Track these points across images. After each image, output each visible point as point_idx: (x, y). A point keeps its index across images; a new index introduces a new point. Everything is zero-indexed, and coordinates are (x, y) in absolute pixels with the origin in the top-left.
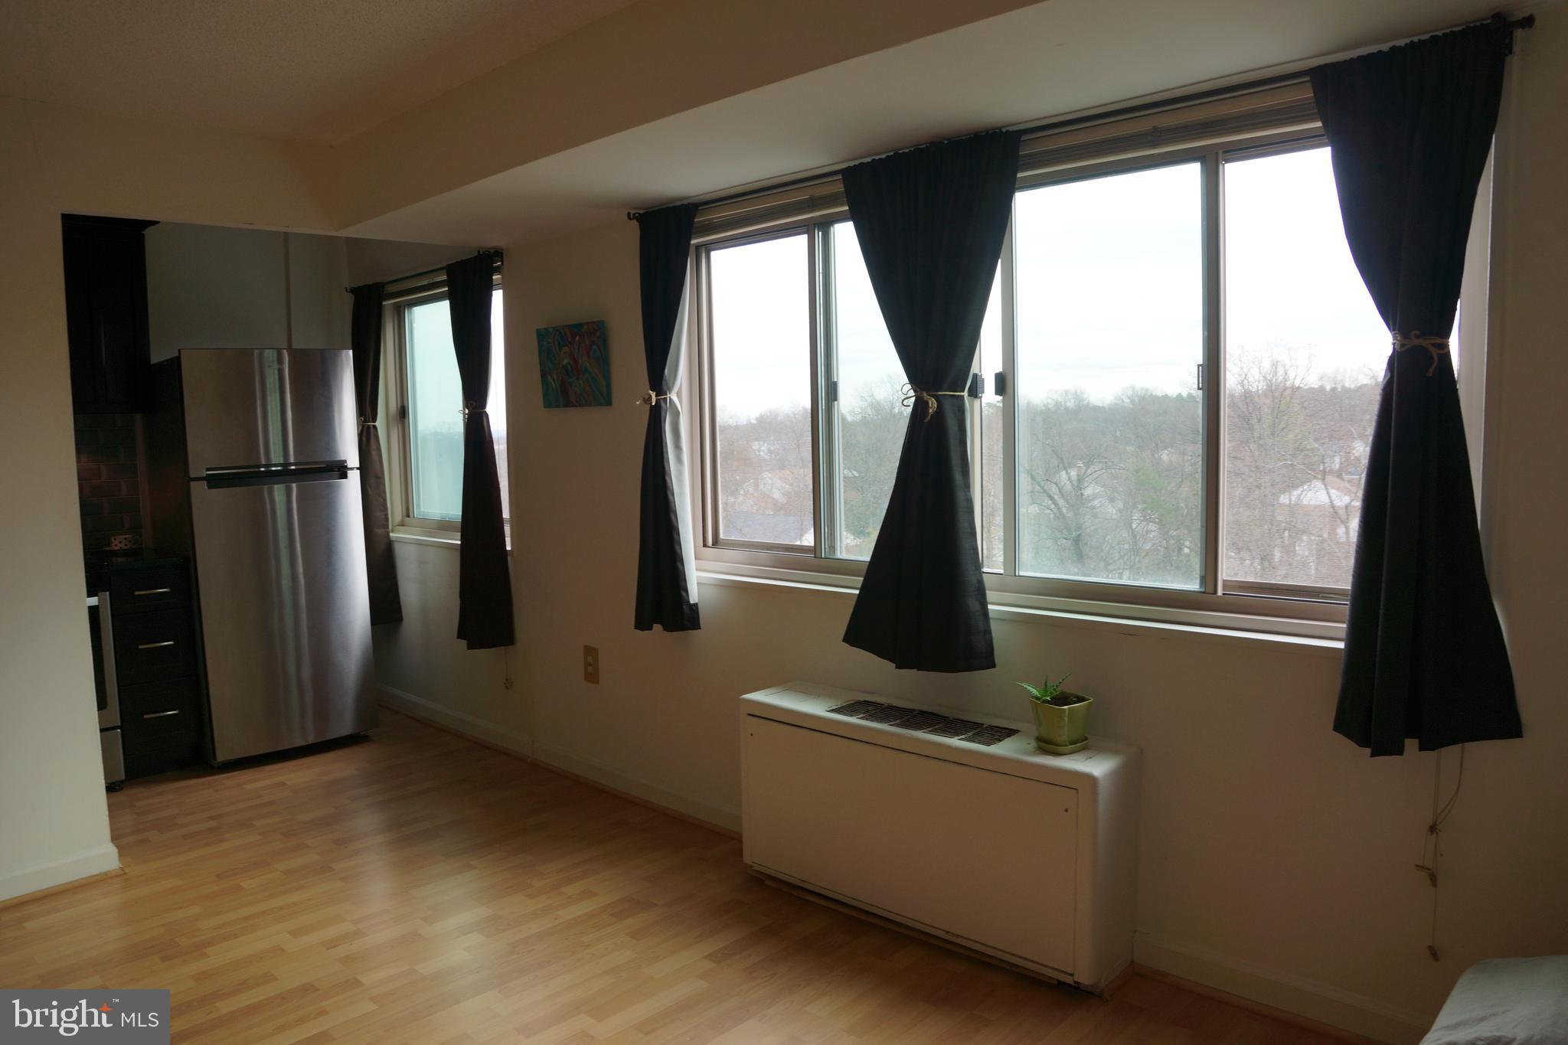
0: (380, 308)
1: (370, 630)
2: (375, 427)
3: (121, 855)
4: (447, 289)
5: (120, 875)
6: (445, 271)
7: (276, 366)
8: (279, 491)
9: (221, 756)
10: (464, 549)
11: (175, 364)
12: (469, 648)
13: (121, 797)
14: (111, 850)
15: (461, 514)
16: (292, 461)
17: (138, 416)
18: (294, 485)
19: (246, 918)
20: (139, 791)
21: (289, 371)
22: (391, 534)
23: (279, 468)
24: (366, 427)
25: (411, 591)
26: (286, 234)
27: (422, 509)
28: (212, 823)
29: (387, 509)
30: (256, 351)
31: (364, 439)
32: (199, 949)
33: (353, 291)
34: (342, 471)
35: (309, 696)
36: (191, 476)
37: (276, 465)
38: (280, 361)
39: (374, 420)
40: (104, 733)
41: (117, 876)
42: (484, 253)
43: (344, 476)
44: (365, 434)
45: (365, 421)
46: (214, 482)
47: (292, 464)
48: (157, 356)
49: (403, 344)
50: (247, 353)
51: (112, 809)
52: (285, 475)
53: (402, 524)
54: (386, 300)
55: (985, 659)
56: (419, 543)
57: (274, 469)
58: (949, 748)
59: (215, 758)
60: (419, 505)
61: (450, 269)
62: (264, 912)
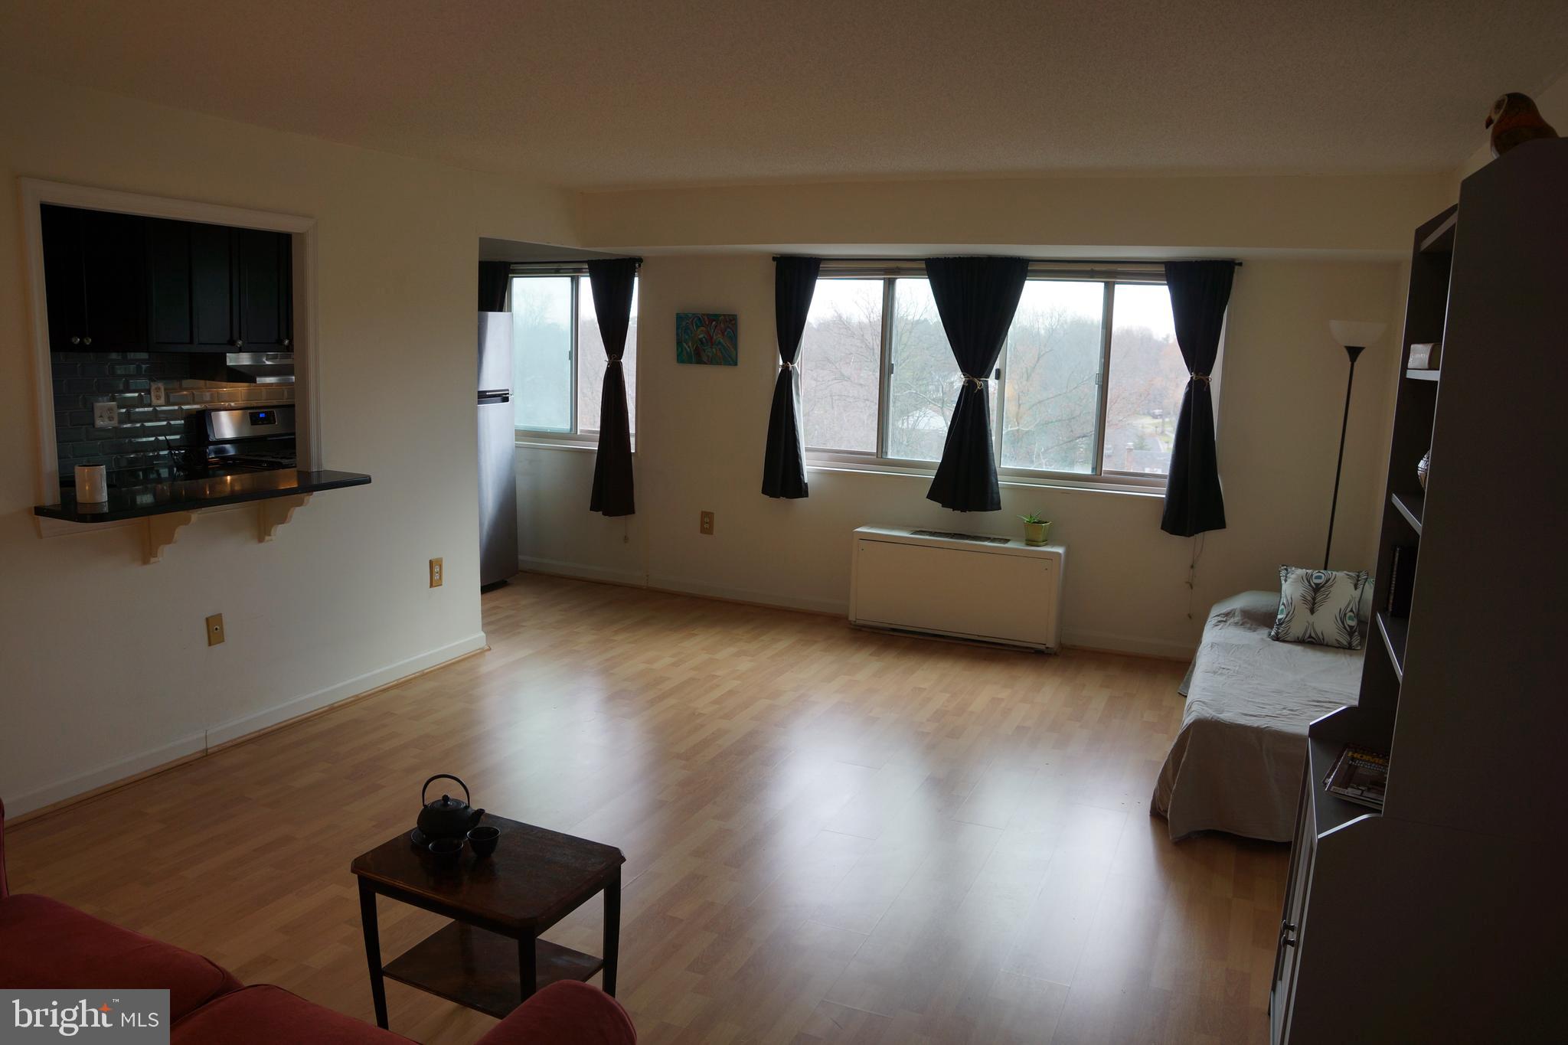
0: (506, 280)
6: (587, 263)
14: (482, 635)
25: (521, 481)
34: (504, 397)
42: (628, 258)
43: (506, 400)
55: (997, 506)
58: (986, 546)
61: (593, 263)
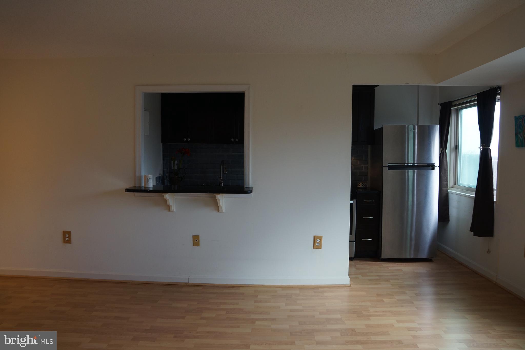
0: (450, 111)
1: (437, 223)
2: (446, 152)
3: (350, 280)
4: (477, 102)
5: (350, 286)
6: (476, 96)
7: (413, 131)
8: (411, 172)
9: (383, 256)
10: (476, 198)
11: (381, 129)
12: (474, 235)
13: (353, 262)
14: (348, 278)
15: (476, 185)
16: (416, 162)
17: (369, 146)
18: (416, 171)
19: (383, 311)
20: (357, 262)
21: (417, 132)
22: (448, 190)
23: (412, 165)
24: (442, 152)
25: (453, 211)
26: (418, 86)
27: (461, 182)
28: (377, 278)
29: (448, 181)
30: (407, 125)
31: (441, 156)
32: (368, 317)
33: (441, 104)
34: (433, 167)
35: (413, 242)
36: (384, 166)
37: (411, 164)
38: (414, 129)
39: (446, 150)
40: (350, 242)
41: (349, 287)
42: (493, 88)
43: (433, 169)
44: (442, 155)
45: (442, 150)
46: (390, 168)
47: (415, 164)
48: (376, 128)
49: (458, 123)
50: (404, 126)
51: (350, 265)
52: (413, 167)
53: (453, 187)
54: (453, 107)
56: (459, 195)
57: (410, 165)
59: (381, 257)
60: (460, 181)
61: (478, 95)
62: (389, 311)
